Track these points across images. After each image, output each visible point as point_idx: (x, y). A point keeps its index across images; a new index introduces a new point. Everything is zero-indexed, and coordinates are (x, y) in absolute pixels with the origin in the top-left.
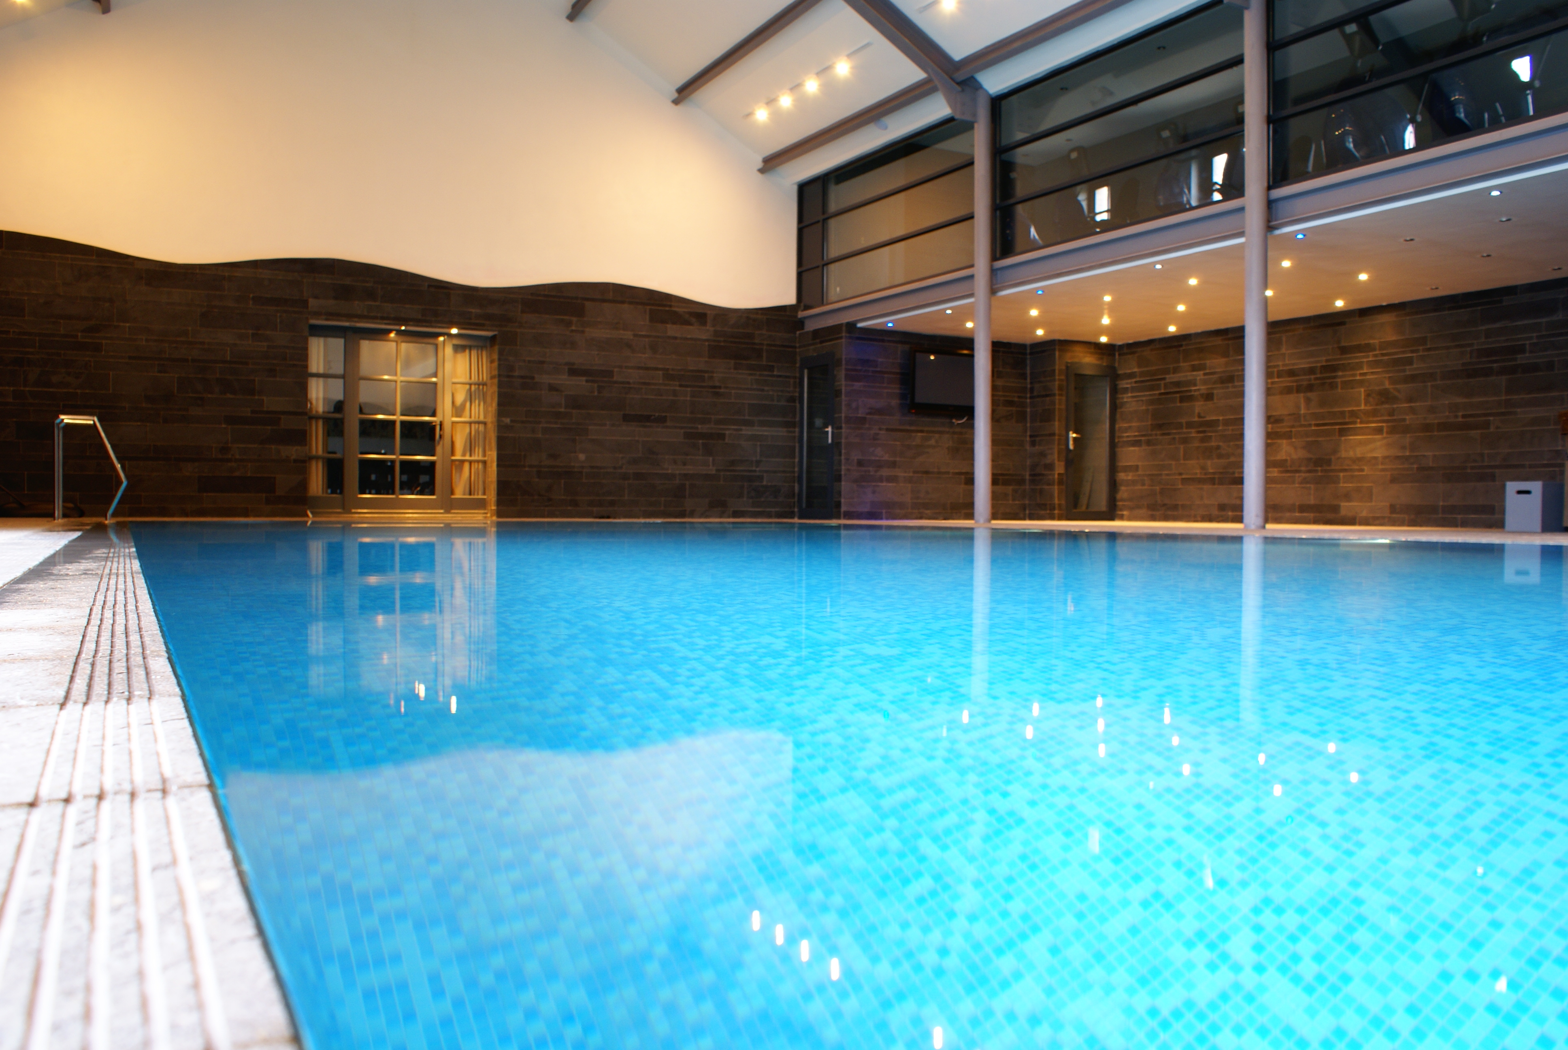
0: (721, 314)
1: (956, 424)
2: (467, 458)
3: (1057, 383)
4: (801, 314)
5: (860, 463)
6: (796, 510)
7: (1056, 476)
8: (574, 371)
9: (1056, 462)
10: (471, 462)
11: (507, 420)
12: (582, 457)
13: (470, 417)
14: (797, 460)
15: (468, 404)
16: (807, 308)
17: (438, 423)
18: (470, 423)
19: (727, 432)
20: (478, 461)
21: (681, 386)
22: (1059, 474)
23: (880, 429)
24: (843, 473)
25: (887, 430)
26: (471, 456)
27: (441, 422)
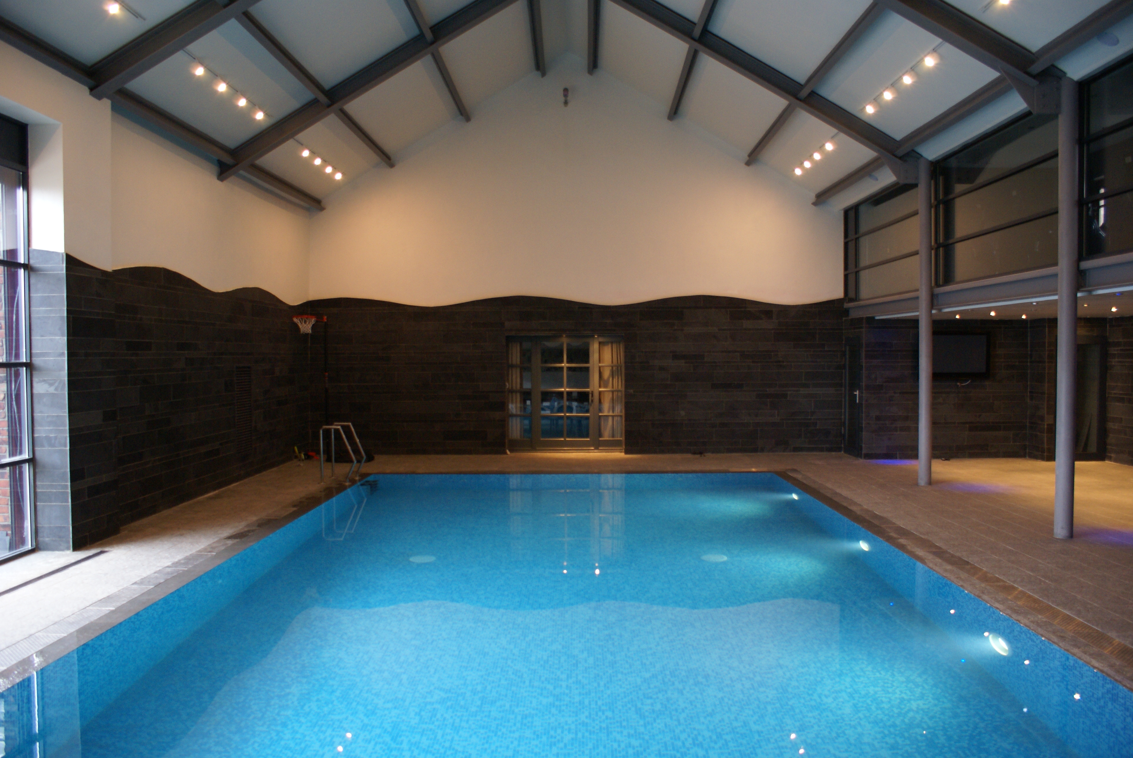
0: (783, 310)
1: (960, 386)
2: (611, 414)
3: (1047, 353)
4: (847, 305)
5: (878, 418)
6: (843, 446)
7: (1046, 427)
8: (676, 356)
9: (1046, 415)
10: (613, 416)
11: (632, 391)
12: (683, 413)
13: (613, 387)
14: (843, 410)
15: (611, 379)
16: (851, 300)
17: (591, 392)
18: (613, 392)
19: (789, 393)
20: (617, 416)
21: (753, 362)
22: (1048, 425)
23: (895, 393)
24: (863, 426)
25: (900, 393)
26: (613, 412)
27: (592, 392)
